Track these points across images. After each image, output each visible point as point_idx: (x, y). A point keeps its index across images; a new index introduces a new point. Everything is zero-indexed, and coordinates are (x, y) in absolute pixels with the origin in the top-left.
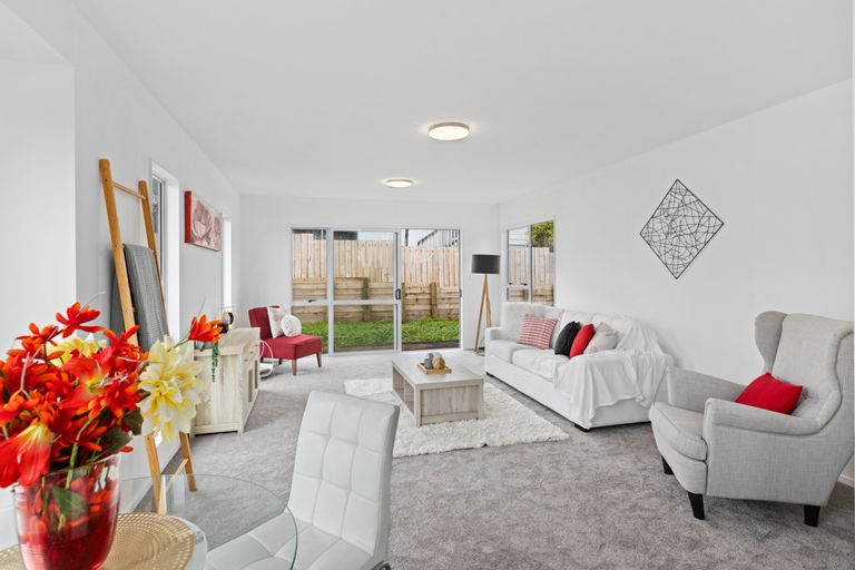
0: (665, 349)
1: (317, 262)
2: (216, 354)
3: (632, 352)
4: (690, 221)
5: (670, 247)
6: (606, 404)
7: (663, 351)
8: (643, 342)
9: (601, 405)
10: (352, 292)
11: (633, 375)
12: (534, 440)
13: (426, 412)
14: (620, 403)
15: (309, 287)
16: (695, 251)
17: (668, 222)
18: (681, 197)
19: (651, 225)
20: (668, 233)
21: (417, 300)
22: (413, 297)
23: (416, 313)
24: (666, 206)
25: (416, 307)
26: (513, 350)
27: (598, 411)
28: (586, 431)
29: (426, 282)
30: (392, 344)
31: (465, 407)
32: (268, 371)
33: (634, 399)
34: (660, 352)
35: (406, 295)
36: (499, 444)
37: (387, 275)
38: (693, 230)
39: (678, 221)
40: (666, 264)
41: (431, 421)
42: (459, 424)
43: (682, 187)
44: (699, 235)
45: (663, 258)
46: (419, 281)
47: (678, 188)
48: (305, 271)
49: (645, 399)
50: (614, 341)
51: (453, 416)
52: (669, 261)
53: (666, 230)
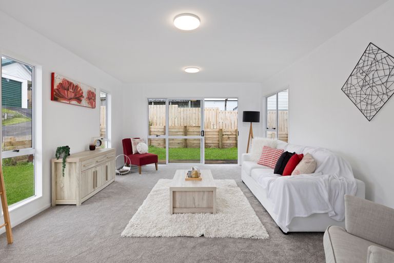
0: (357, 175)
1: (179, 119)
2: (64, 161)
3: (326, 176)
4: (381, 73)
5: (365, 96)
6: (301, 216)
7: (355, 177)
8: (338, 170)
9: (297, 216)
10: (195, 133)
11: (326, 195)
12: (240, 236)
13: (177, 205)
14: (314, 215)
15: (175, 130)
16: (386, 98)
17: (363, 77)
18: (373, 56)
19: (349, 82)
20: (363, 86)
21: (229, 138)
22: (227, 136)
23: (229, 145)
24: (361, 65)
25: (228, 142)
26: (253, 168)
27: (294, 220)
28: (284, 233)
29: (233, 129)
30: (199, 160)
31: (204, 204)
32: (128, 171)
33: (327, 213)
34: (351, 178)
35: (223, 135)
36: (212, 236)
37: (213, 125)
38: (384, 80)
39: (371, 76)
40: (361, 110)
41: (181, 211)
42: (197, 216)
43: (374, 48)
44: (389, 84)
45: (359, 105)
46: (230, 128)
47: (372, 49)
48: (173, 123)
49: (336, 214)
50: (314, 167)
51: (195, 210)
52: (364, 107)
53: (361, 84)
